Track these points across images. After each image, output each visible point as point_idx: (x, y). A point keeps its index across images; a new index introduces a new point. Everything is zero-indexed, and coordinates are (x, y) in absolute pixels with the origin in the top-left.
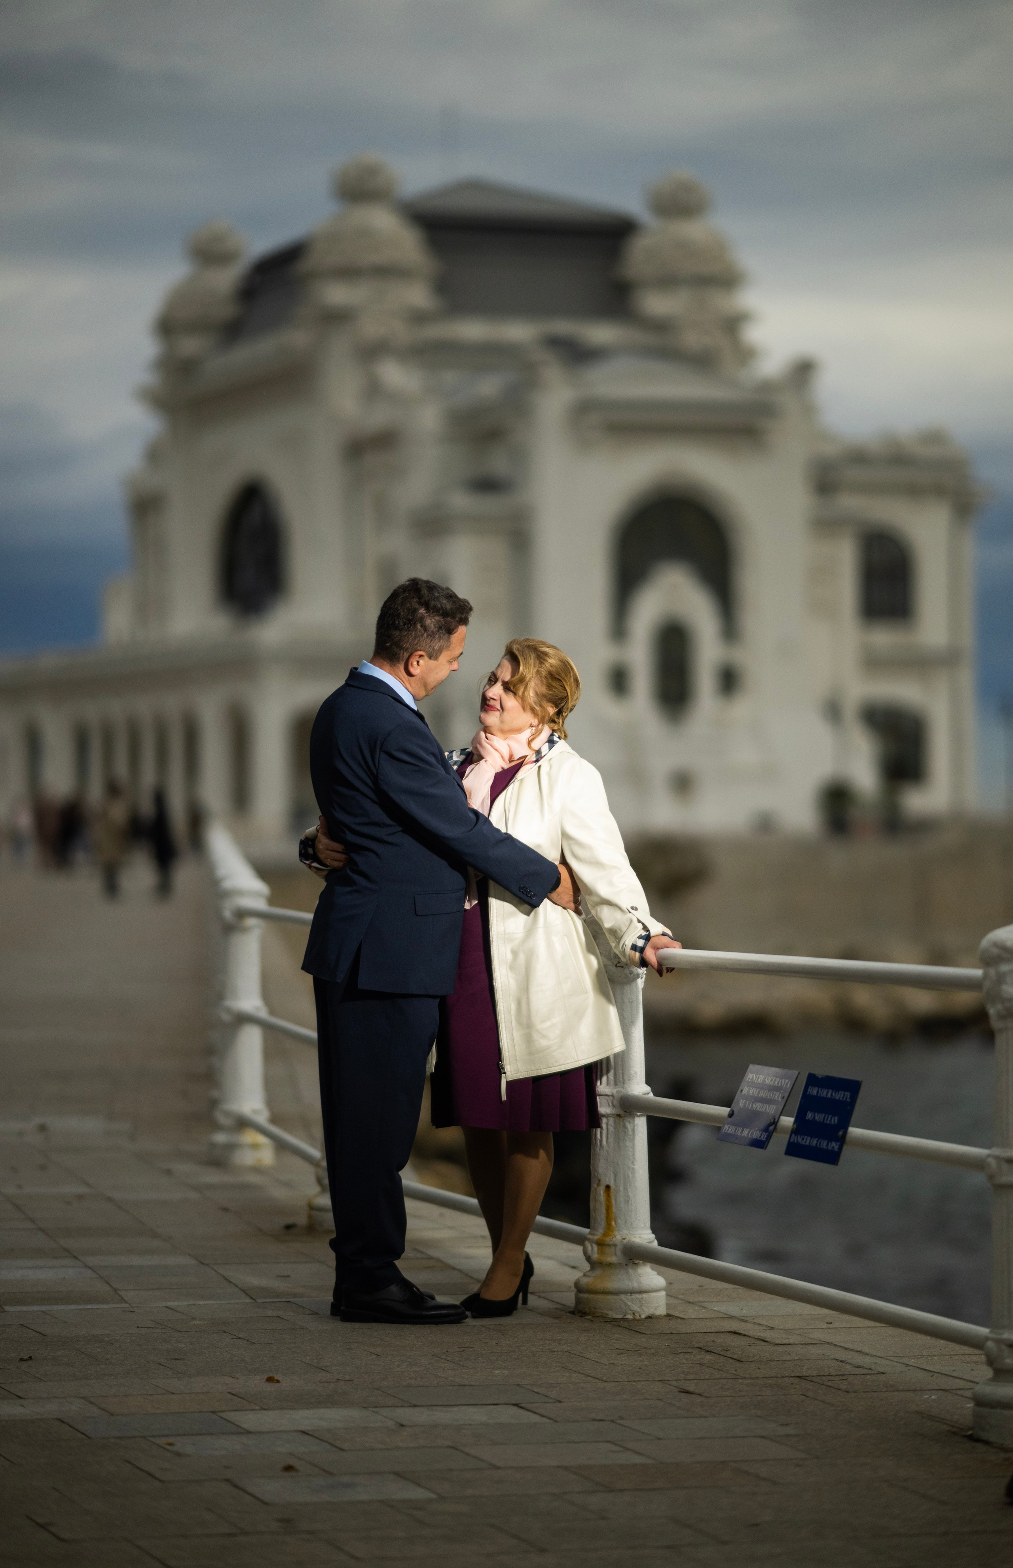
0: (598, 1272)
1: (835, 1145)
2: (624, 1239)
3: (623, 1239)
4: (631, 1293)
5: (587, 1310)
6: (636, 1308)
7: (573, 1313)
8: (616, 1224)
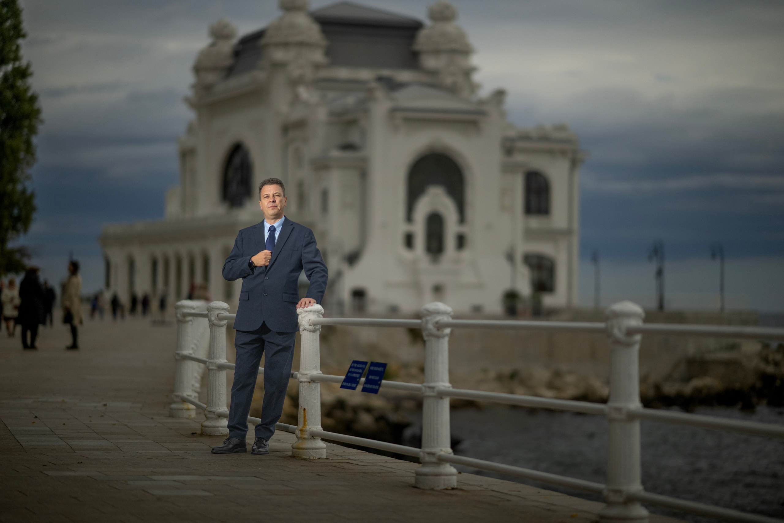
0: (300, 441)
1: (377, 387)
3: (310, 429)
4: (312, 450)
5: (296, 455)
6: (314, 455)
7: (291, 457)
8: (307, 423)
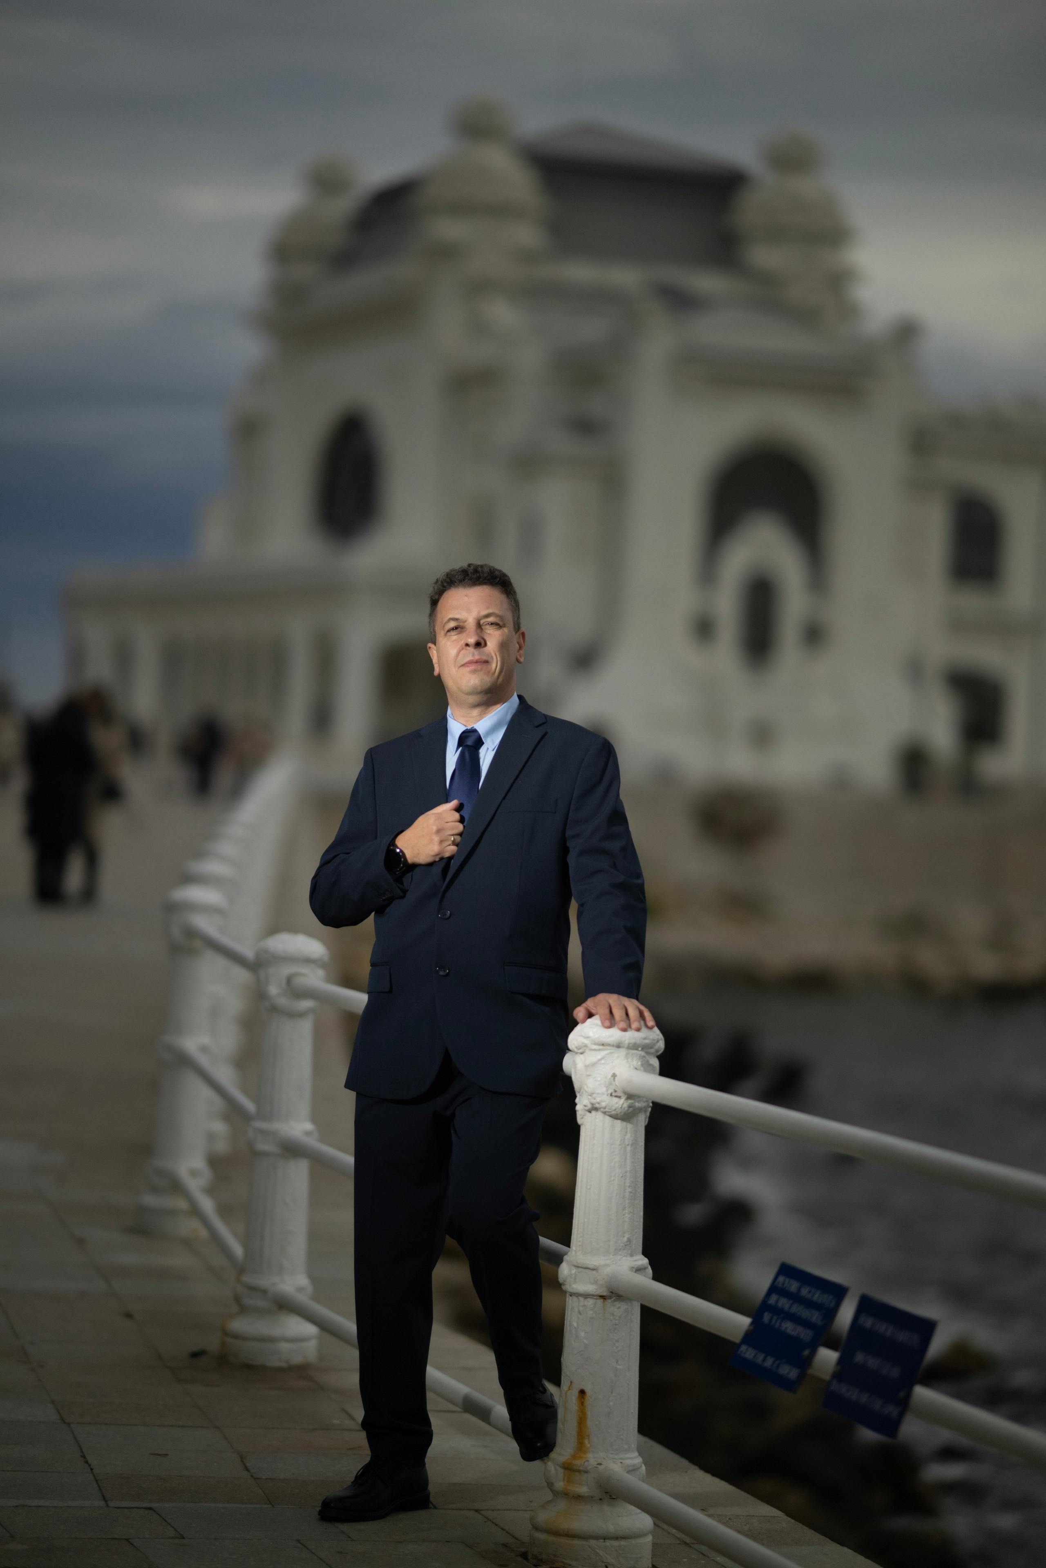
0: (562, 1505)
1: (891, 1410)
2: (600, 1464)
3: (598, 1464)
4: (604, 1539)
5: (544, 1556)
6: (610, 1558)
8: (589, 1443)
